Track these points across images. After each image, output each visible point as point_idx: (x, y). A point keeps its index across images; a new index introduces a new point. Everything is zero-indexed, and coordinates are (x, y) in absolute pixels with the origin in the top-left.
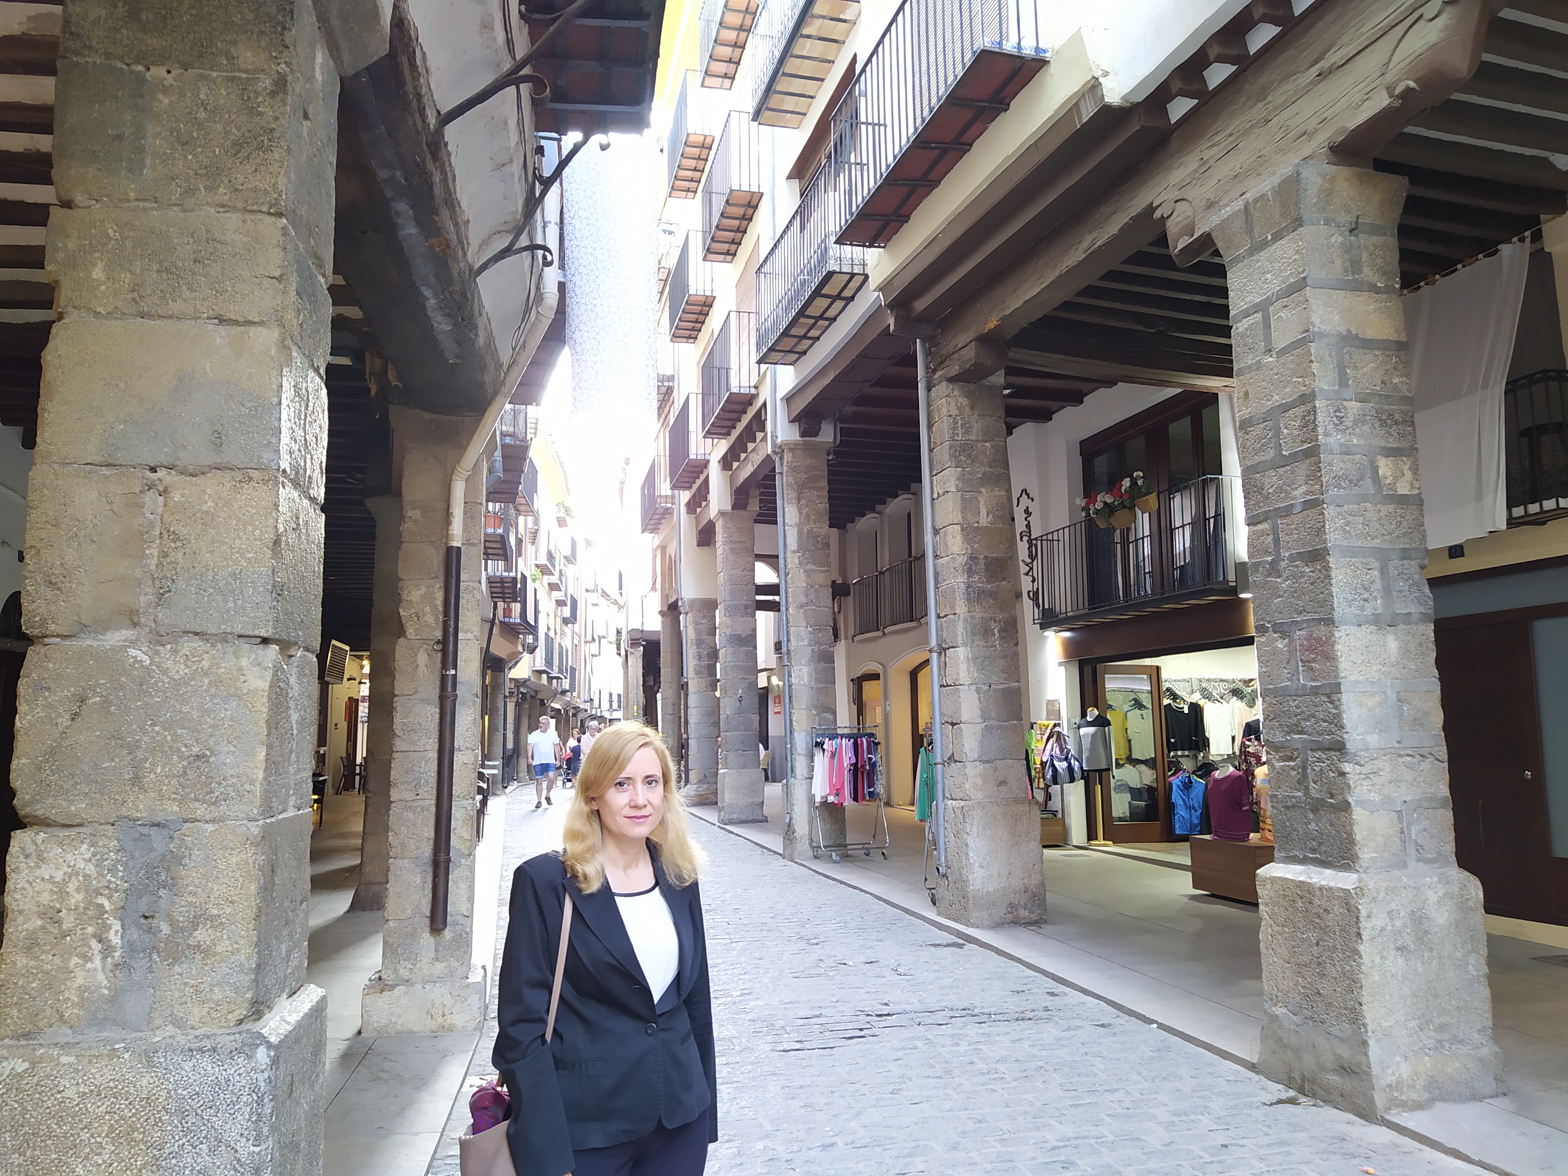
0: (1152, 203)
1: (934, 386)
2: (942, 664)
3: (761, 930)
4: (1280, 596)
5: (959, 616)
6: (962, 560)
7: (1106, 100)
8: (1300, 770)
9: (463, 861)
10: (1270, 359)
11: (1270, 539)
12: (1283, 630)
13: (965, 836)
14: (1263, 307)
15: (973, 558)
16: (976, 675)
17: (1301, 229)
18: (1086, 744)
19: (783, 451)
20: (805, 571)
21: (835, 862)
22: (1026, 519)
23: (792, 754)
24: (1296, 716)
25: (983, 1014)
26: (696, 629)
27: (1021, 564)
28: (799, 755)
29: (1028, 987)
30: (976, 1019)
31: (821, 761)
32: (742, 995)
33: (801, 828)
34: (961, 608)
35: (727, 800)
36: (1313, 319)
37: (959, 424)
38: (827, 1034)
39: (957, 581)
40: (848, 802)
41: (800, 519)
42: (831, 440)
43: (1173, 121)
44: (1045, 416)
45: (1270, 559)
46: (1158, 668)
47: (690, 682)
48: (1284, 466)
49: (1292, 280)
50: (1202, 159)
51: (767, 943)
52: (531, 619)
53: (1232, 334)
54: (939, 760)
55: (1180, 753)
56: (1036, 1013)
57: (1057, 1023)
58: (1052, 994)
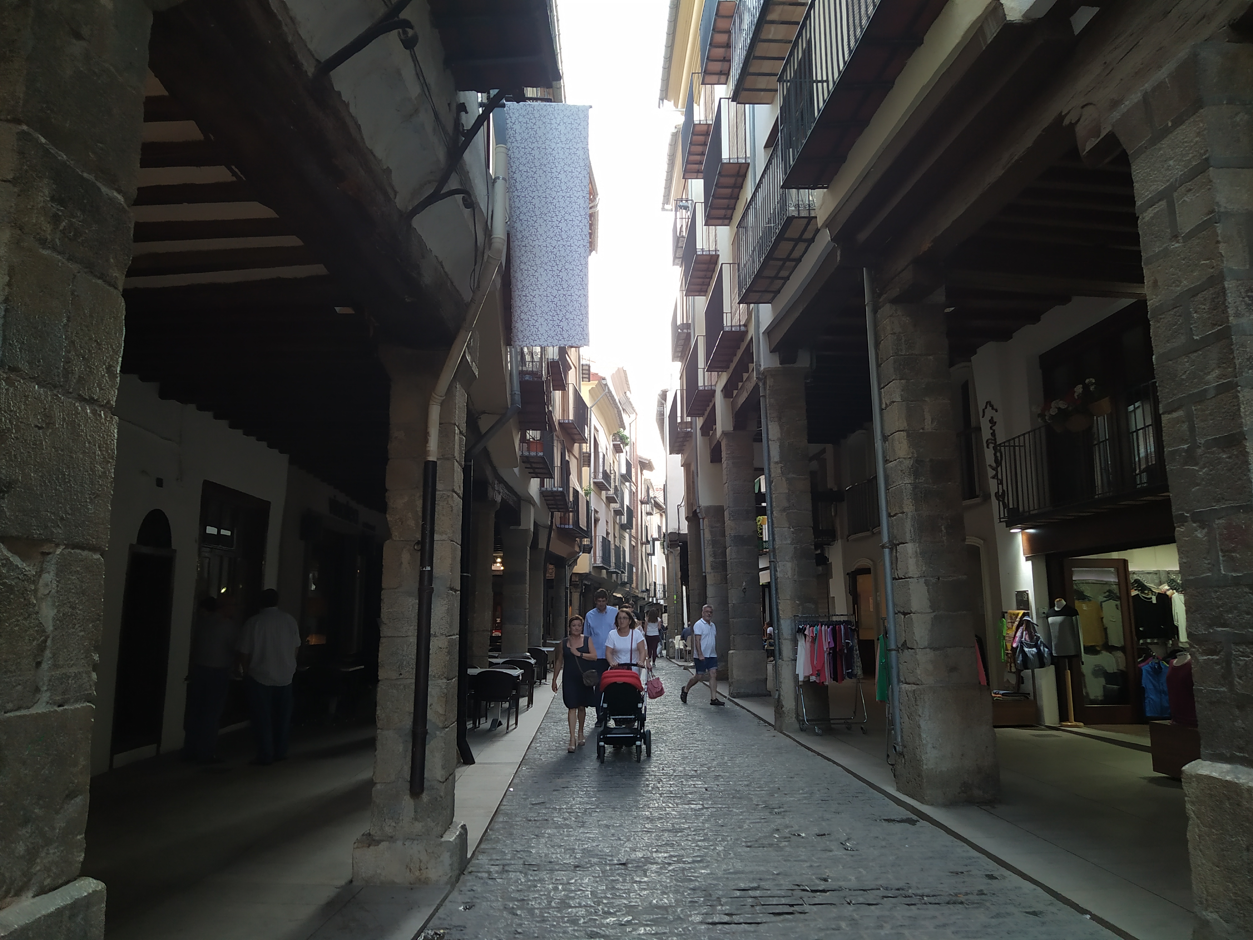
0: (1061, 112)
1: (880, 308)
2: (894, 559)
3: (733, 798)
4: (1198, 485)
5: (907, 515)
6: (908, 463)
7: (1008, 19)
8: (1224, 664)
9: (438, 733)
10: (1177, 245)
11: (1185, 426)
12: (1202, 520)
13: (917, 718)
14: (1167, 195)
15: (918, 461)
16: (924, 569)
17: (1202, 110)
18: (1054, 632)
19: (766, 377)
20: (787, 479)
21: (817, 735)
22: (991, 428)
23: (779, 639)
24: (1218, 608)
25: (916, 895)
26: (711, 532)
27: (989, 469)
28: (786, 639)
29: (968, 868)
30: (908, 901)
31: (803, 648)
32: (694, 862)
33: (789, 703)
34: (909, 507)
35: (735, 677)
36: (1217, 199)
37: (903, 341)
38: (758, 908)
39: (905, 483)
40: (828, 681)
41: (781, 435)
42: (808, 366)
43: (1076, 33)
44: (1005, 335)
45: (1186, 446)
46: (1125, 562)
47: (707, 575)
48: (1195, 351)
49: (1194, 163)
50: (1105, 63)
51: (734, 810)
52: (583, 524)
53: (1139, 224)
54: (893, 646)
55: (1149, 641)
56: (970, 897)
57: (988, 909)
58: (991, 877)
